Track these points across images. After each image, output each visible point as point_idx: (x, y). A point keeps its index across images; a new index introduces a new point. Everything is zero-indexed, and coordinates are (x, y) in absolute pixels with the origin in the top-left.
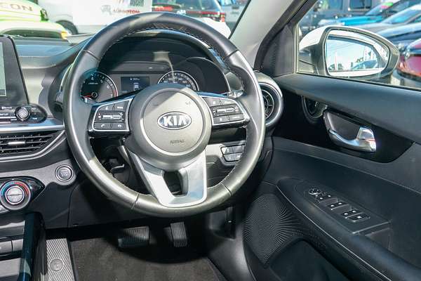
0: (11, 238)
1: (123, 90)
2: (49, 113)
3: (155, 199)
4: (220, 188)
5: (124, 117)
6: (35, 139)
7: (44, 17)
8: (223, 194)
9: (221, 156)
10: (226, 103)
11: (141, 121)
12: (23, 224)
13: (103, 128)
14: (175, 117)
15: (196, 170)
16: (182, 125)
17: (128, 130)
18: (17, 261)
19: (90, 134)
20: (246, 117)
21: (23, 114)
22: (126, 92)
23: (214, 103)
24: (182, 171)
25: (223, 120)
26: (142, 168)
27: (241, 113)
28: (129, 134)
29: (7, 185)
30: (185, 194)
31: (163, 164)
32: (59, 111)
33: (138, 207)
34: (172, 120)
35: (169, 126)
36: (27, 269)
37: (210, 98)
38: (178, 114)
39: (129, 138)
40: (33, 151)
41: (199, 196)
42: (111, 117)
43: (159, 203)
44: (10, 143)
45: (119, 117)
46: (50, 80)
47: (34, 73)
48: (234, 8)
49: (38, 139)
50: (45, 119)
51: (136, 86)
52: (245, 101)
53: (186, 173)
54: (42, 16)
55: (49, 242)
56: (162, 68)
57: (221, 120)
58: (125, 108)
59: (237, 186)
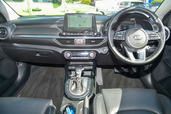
0: (90, 66)
1: (121, 29)
2: (102, 34)
3: (130, 59)
4: (149, 58)
5: (123, 36)
6: (97, 41)
7: (97, 11)
8: (150, 60)
9: (148, 49)
10: (153, 33)
11: (128, 37)
12: (93, 63)
13: (117, 39)
14: (138, 37)
15: (142, 52)
16: (140, 39)
17: (124, 40)
18: (90, 72)
19: (114, 40)
20: (159, 38)
21: (95, 34)
22: (122, 29)
23: (150, 33)
24: (138, 52)
25: (152, 39)
26: (127, 50)
27: (158, 37)
28: (124, 41)
29: (90, 52)
30: (139, 59)
31: (133, 50)
32: (105, 33)
33: (125, 61)
34: (137, 37)
35: (136, 39)
36: (93, 74)
37: (148, 32)
38: (139, 36)
39: (124, 42)
40: (97, 44)
41: (143, 60)
42: (120, 36)
43: (131, 60)
44: (92, 42)
45: (122, 36)
46: (103, 25)
47: (99, 23)
48: (150, 7)
49: (98, 41)
50: (101, 36)
51: (125, 28)
52: (159, 33)
53: (139, 53)
54: (97, 10)
55: (97, 68)
56: (133, 23)
57: (151, 38)
58: (124, 34)
59: (154, 58)
